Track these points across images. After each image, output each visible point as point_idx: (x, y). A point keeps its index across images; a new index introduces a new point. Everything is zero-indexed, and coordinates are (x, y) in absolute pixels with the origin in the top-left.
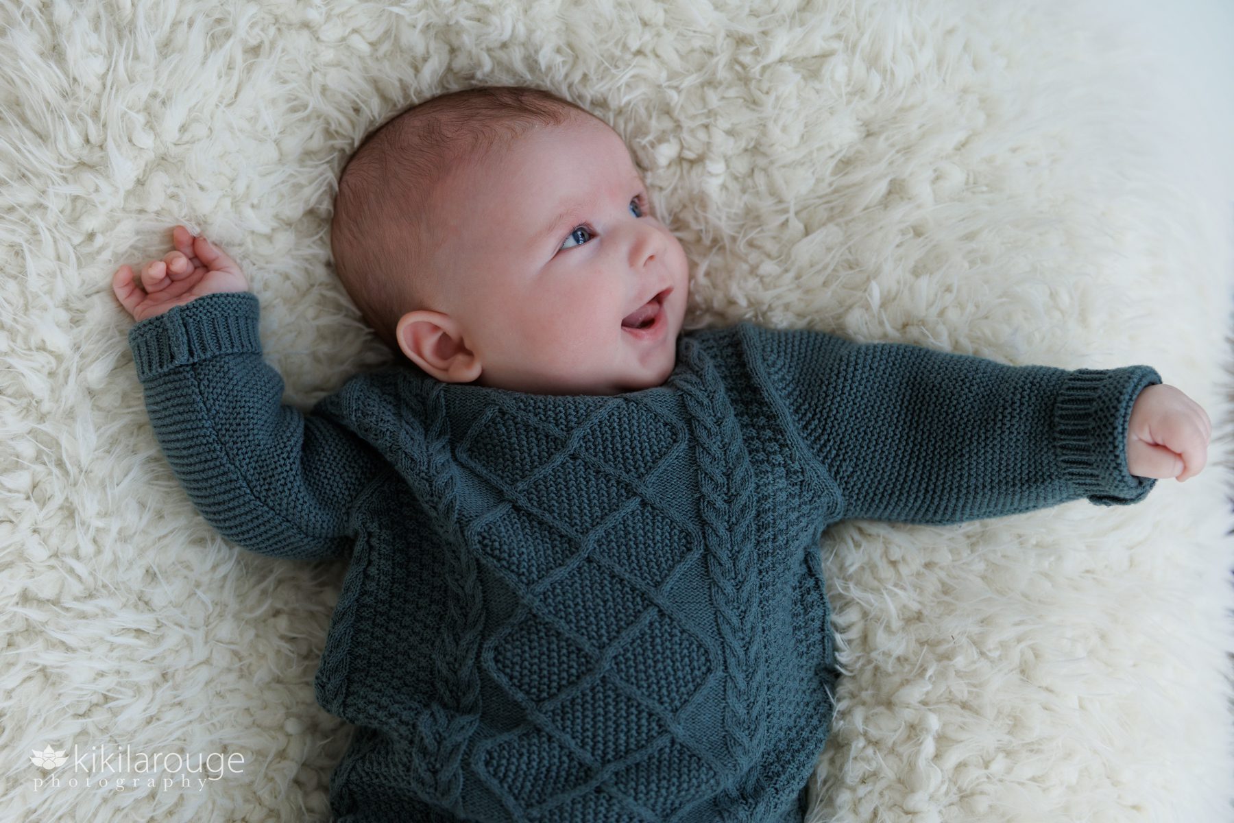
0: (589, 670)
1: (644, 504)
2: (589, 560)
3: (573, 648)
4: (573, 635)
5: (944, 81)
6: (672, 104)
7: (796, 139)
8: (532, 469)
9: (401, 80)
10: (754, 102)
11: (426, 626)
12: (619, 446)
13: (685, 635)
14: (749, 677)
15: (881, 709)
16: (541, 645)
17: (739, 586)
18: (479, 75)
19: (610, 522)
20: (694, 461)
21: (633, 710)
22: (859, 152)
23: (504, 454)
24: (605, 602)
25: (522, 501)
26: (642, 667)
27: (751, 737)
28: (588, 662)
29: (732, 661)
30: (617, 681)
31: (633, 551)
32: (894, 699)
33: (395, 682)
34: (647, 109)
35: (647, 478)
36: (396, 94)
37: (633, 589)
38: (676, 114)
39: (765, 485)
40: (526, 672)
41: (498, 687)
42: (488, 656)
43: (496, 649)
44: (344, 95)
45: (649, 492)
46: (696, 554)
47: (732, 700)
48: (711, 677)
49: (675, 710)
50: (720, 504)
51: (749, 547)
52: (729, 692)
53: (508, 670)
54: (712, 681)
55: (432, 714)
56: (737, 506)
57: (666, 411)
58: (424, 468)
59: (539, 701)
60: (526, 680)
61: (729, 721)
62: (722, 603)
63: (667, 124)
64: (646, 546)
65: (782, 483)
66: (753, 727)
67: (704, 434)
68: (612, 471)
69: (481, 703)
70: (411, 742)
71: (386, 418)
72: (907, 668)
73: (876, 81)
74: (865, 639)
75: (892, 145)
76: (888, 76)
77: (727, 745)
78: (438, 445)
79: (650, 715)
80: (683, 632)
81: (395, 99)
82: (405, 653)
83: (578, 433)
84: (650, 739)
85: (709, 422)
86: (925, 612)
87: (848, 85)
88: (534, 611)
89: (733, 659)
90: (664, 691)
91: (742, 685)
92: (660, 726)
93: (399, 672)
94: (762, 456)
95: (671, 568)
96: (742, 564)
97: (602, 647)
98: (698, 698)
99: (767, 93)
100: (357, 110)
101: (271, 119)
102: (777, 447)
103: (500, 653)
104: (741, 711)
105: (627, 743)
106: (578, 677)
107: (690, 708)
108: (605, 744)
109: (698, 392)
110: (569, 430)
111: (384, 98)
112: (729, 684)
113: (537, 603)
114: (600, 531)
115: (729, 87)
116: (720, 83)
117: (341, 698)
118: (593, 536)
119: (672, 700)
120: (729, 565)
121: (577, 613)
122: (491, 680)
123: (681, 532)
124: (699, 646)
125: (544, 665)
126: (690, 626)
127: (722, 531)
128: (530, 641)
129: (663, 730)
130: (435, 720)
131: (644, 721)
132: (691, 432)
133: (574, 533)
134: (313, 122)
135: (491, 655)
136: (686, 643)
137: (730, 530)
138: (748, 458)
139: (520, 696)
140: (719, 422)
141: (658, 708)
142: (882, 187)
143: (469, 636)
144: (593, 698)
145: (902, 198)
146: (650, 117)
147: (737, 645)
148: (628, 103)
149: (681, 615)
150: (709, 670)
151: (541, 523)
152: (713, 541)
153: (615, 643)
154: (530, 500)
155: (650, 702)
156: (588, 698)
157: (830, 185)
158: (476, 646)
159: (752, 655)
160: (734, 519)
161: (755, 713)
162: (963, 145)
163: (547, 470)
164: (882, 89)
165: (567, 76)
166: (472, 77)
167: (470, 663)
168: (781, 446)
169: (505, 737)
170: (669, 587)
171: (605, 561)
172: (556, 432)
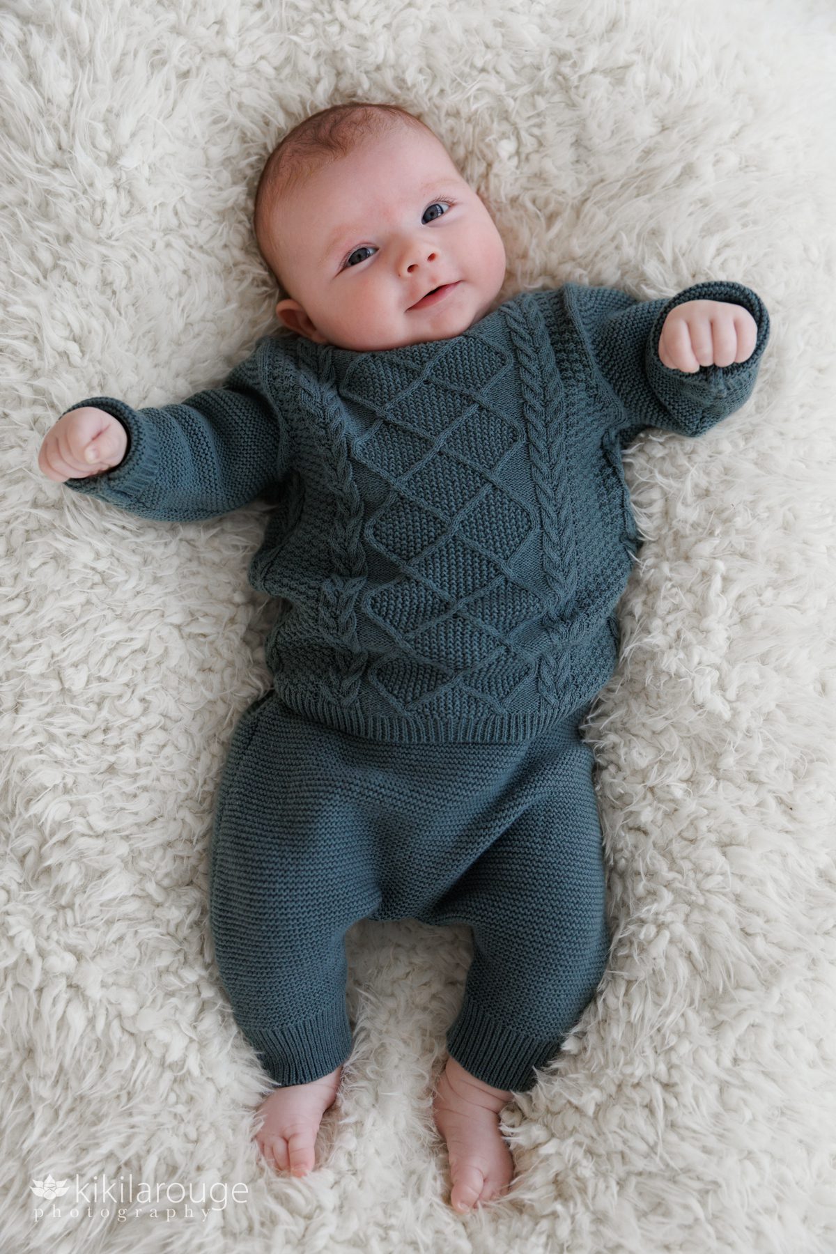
0: (443, 532)
1: (481, 408)
2: (440, 453)
3: (431, 518)
4: (430, 508)
5: (722, 84)
6: (510, 110)
7: (609, 134)
8: (396, 393)
9: (300, 96)
10: (574, 105)
11: (324, 522)
12: (461, 371)
13: (512, 503)
14: (560, 534)
15: (681, 562)
16: (407, 519)
17: (552, 467)
18: (360, 92)
19: (456, 424)
20: (518, 378)
21: (476, 559)
22: (657, 143)
23: (374, 383)
24: (453, 482)
25: (390, 417)
26: (481, 527)
27: (566, 577)
28: (442, 527)
29: (547, 521)
30: (464, 538)
31: (473, 444)
32: (689, 554)
33: (305, 564)
34: (491, 116)
35: (483, 390)
36: (296, 108)
37: (474, 472)
38: (513, 117)
39: (573, 395)
40: (397, 539)
41: (378, 554)
42: (369, 532)
43: (375, 526)
44: (255, 110)
45: (485, 400)
46: (521, 443)
47: (548, 549)
48: (531, 533)
49: (506, 558)
50: (538, 407)
51: (559, 440)
52: (545, 544)
53: (384, 541)
54: (532, 536)
55: (332, 581)
56: (551, 410)
57: (497, 344)
58: (319, 400)
59: (409, 559)
60: (398, 545)
61: (546, 565)
62: (540, 479)
63: (506, 127)
64: (483, 439)
65: (583, 395)
66: (566, 570)
67: (526, 359)
68: (456, 388)
69: (367, 568)
70: (317, 600)
71: (289, 368)
72: (700, 530)
73: (668, 83)
74: (666, 514)
75: (683, 137)
76: (677, 80)
77: (547, 580)
78: (328, 385)
79: (489, 562)
80: (510, 500)
81: (296, 112)
82: (310, 542)
83: (430, 364)
84: (490, 579)
85: (529, 351)
86: (712, 489)
87: (646, 89)
88: (402, 494)
89: (548, 520)
90: (498, 544)
91: (555, 539)
92: (496, 570)
93: (306, 556)
94: (569, 374)
95: (501, 455)
96: (554, 452)
97: (452, 515)
98: (523, 548)
99: (584, 98)
100: (267, 124)
101: (197, 129)
102: (581, 367)
103: (377, 529)
104: (556, 558)
105: (473, 583)
106: (436, 538)
107: (517, 556)
108: (458, 585)
109: (522, 330)
110: (423, 363)
111: (288, 113)
112: (545, 538)
113: (404, 488)
114: (448, 432)
115: (554, 94)
116: (547, 92)
117: (263, 575)
118: (443, 436)
119: (504, 551)
120: (545, 452)
121: (433, 492)
122: (373, 550)
123: (510, 428)
124: (523, 510)
125: (410, 533)
126: (516, 496)
127: (540, 427)
128: (399, 517)
129: (499, 572)
130: (335, 585)
131: (484, 567)
132: (516, 357)
133: (429, 436)
134: (232, 131)
135: (371, 531)
136: (513, 509)
137: (546, 426)
138: (558, 376)
139: (394, 557)
140: (537, 351)
141: (495, 557)
142: (677, 169)
143: (353, 522)
144: (447, 552)
145: (691, 178)
146: (492, 121)
147: (550, 509)
148: (476, 111)
149: (509, 489)
150: (530, 528)
151: (404, 432)
152: (533, 434)
153: (461, 512)
154: (396, 415)
155: (488, 552)
156: (444, 553)
157: (637, 169)
158: (359, 527)
159: (562, 517)
160: (549, 419)
161: (567, 560)
162: (737, 135)
163: (408, 393)
164: (672, 90)
165: (427, 91)
166: (354, 95)
167: (356, 540)
168: (584, 366)
169: (385, 586)
170: (500, 469)
171: (452, 453)
172: (413, 365)
